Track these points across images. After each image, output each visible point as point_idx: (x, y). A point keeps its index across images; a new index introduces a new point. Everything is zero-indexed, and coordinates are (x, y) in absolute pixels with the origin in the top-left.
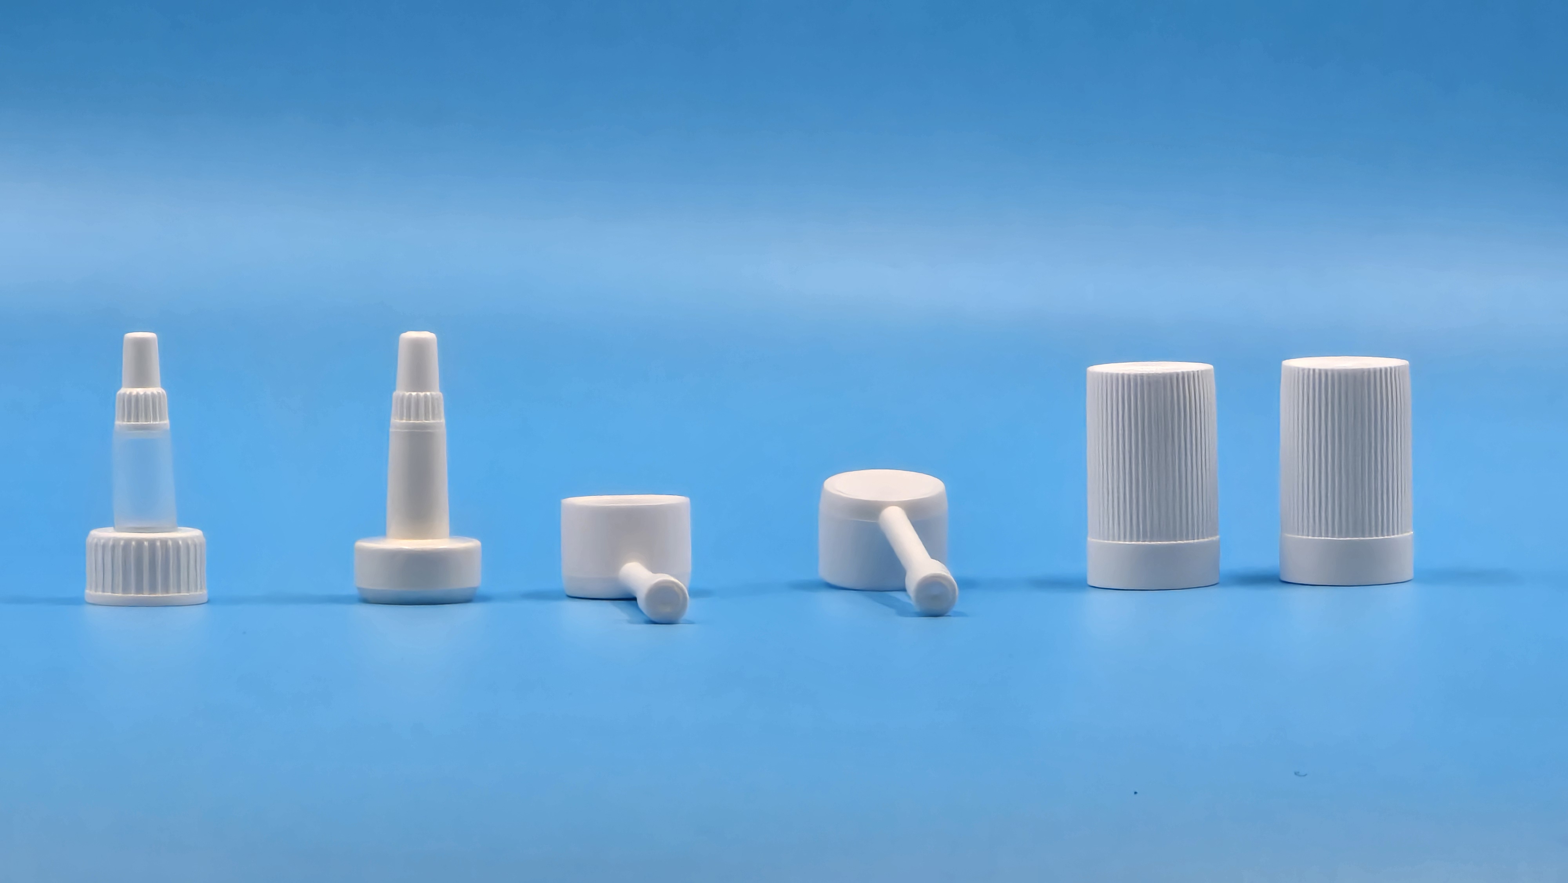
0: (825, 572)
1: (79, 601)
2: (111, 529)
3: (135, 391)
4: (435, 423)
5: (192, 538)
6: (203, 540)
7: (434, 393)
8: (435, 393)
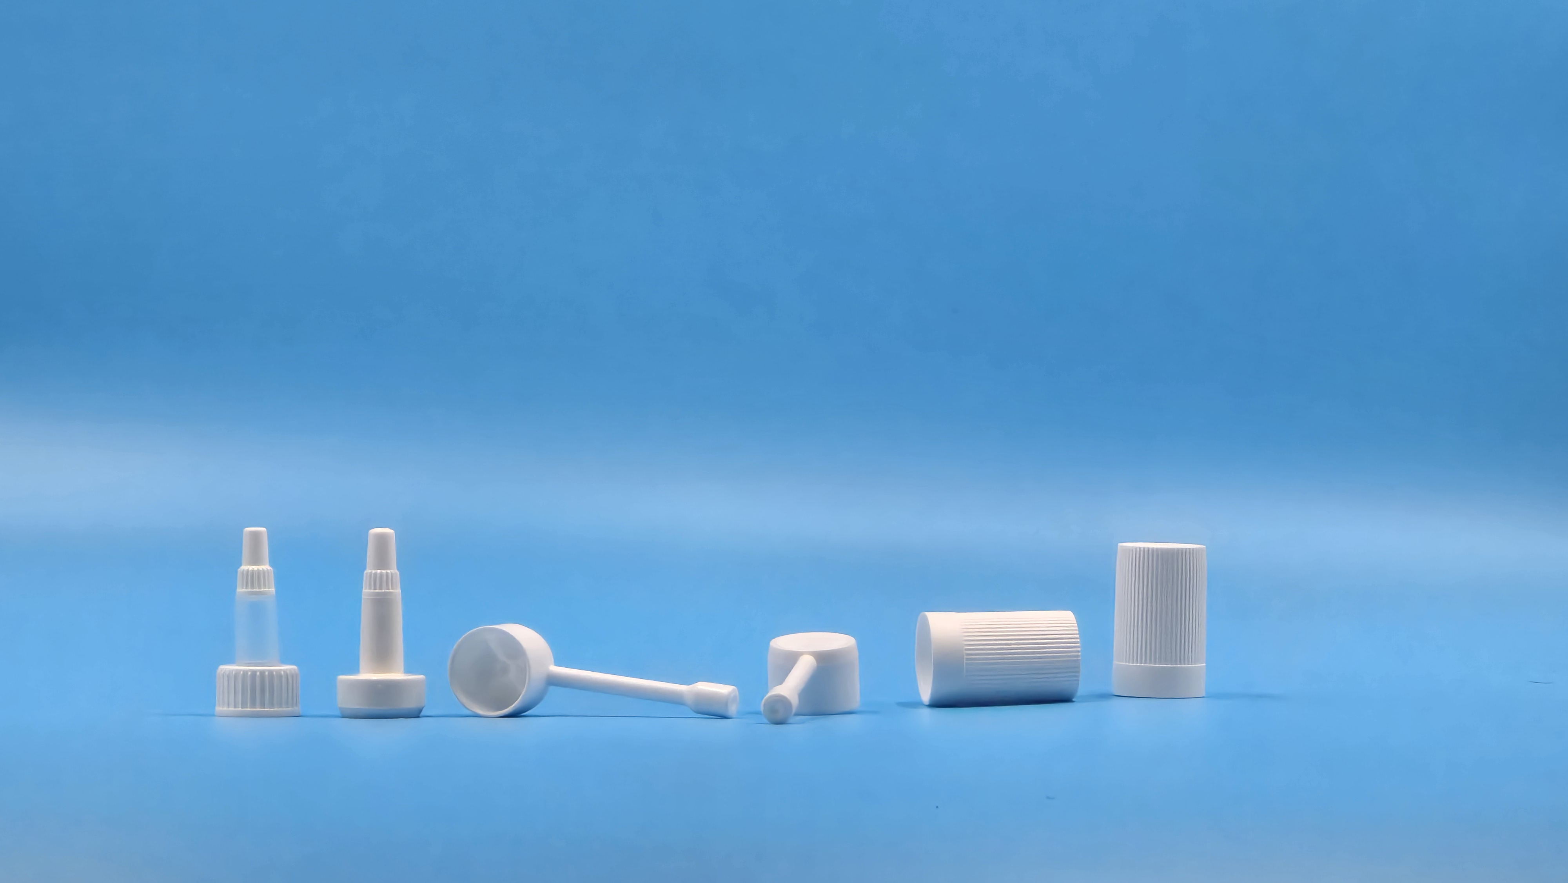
2: (234, 664)
3: (251, 568)
4: (393, 592)
5: (290, 671)
6: (298, 672)
7: (392, 571)
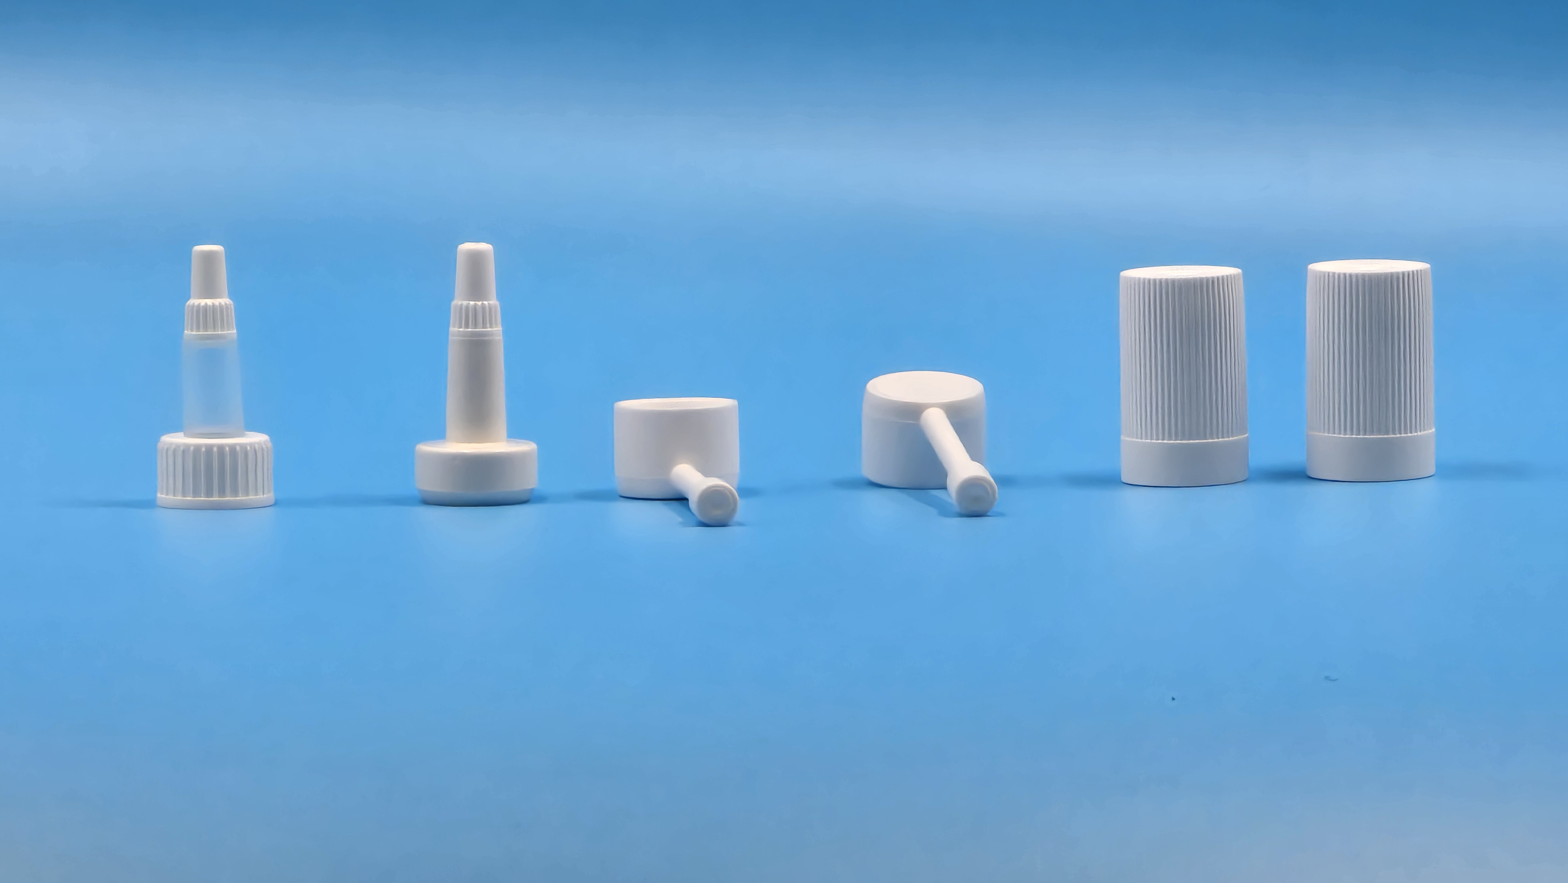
0: (869, 470)
1: (151, 504)
2: (181, 434)
3: (203, 302)
4: (492, 331)
5: (259, 444)
6: (270, 445)
7: (490, 302)
8: (492, 301)
